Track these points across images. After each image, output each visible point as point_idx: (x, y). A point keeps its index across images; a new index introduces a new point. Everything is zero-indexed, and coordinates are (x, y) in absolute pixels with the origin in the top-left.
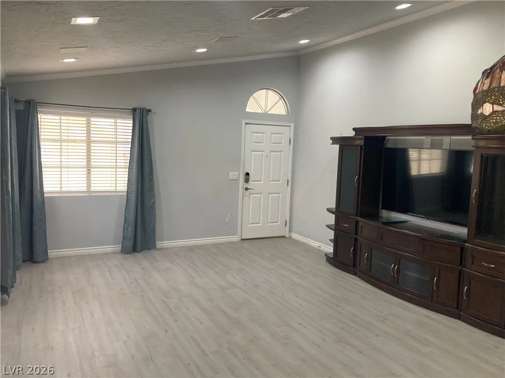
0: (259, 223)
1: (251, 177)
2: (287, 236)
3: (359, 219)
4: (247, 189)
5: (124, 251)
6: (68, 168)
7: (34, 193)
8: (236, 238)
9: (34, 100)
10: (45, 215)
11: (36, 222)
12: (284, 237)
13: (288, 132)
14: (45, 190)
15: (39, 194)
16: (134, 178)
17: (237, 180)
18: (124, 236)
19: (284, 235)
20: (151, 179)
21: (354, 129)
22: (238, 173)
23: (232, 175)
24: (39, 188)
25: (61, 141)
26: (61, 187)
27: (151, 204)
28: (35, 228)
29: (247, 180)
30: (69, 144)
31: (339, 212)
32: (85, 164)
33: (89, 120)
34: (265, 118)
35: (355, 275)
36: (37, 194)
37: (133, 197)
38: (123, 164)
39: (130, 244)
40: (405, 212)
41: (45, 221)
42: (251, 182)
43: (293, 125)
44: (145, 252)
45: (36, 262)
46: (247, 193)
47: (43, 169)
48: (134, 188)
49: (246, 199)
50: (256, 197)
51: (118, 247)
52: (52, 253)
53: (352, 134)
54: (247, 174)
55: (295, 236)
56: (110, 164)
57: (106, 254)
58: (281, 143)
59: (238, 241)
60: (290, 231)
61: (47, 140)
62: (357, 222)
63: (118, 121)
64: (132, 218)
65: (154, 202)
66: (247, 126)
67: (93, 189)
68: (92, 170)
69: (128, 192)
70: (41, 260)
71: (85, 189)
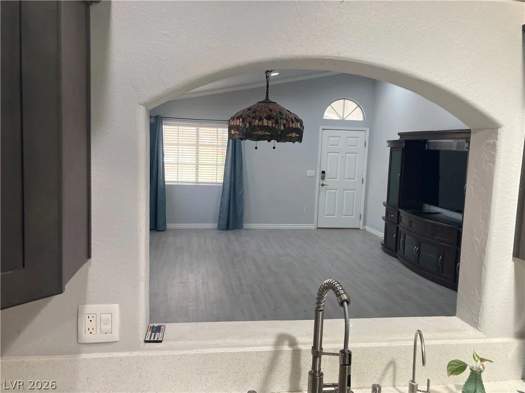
0: (334, 215)
1: (327, 175)
2: (361, 228)
3: (400, 210)
4: (323, 185)
5: (220, 228)
6: (182, 164)
7: (159, 181)
8: (313, 226)
9: (160, 116)
10: (165, 198)
11: (159, 201)
12: (359, 229)
13: (363, 136)
14: (166, 180)
15: (161, 183)
16: (228, 172)
17: (314, 177)
18: (220, 216)
19: (358, 227)
20: (241, 175)
21: (399, 134)
22: (314, 171)
23: (310, 173)
24: (161, 178)
25: (178, 144)
26: (178, 178)
27: (240, 193)
28: (159, 206)
29: (323, 178)
30: (184, 147)
31: (388, 205)
32: (195, 161)
33: (198, 129)
34: (343, 124)
35: (397, 258)
36: (160, 183)
37: (227, 187)
38: (221, 162)
39: (224, 223)
40: (437, 205)
41: (165, 201)
42: (326, 179)
43: (368, 130)
44: (236, 231)
45: (158, 231)
46: (323, 188)
47: (165, 165)
48: (228, 180)
49: (322, 194)
50: (332, 192)
51: (215, 226)
52: (169, 226)
53: (398, 138)
54: (323, 172)
55: (368, 228)
56: (212, 162)
57: (208, 230)
58: (356, 146)
59: (315, 229)
60: (365, 224)
61: (169, 144)
62: (399, 213)
63: (219, 130)
64: (226, 204)
65: (243, 192)
66: (324, 131)
67: (200, 180)
68: (199, 166)
69: (224, 184)
70: (161, 229)
71: (194, 180)
